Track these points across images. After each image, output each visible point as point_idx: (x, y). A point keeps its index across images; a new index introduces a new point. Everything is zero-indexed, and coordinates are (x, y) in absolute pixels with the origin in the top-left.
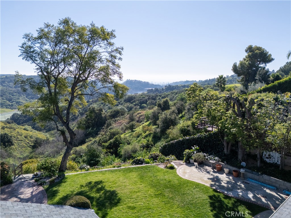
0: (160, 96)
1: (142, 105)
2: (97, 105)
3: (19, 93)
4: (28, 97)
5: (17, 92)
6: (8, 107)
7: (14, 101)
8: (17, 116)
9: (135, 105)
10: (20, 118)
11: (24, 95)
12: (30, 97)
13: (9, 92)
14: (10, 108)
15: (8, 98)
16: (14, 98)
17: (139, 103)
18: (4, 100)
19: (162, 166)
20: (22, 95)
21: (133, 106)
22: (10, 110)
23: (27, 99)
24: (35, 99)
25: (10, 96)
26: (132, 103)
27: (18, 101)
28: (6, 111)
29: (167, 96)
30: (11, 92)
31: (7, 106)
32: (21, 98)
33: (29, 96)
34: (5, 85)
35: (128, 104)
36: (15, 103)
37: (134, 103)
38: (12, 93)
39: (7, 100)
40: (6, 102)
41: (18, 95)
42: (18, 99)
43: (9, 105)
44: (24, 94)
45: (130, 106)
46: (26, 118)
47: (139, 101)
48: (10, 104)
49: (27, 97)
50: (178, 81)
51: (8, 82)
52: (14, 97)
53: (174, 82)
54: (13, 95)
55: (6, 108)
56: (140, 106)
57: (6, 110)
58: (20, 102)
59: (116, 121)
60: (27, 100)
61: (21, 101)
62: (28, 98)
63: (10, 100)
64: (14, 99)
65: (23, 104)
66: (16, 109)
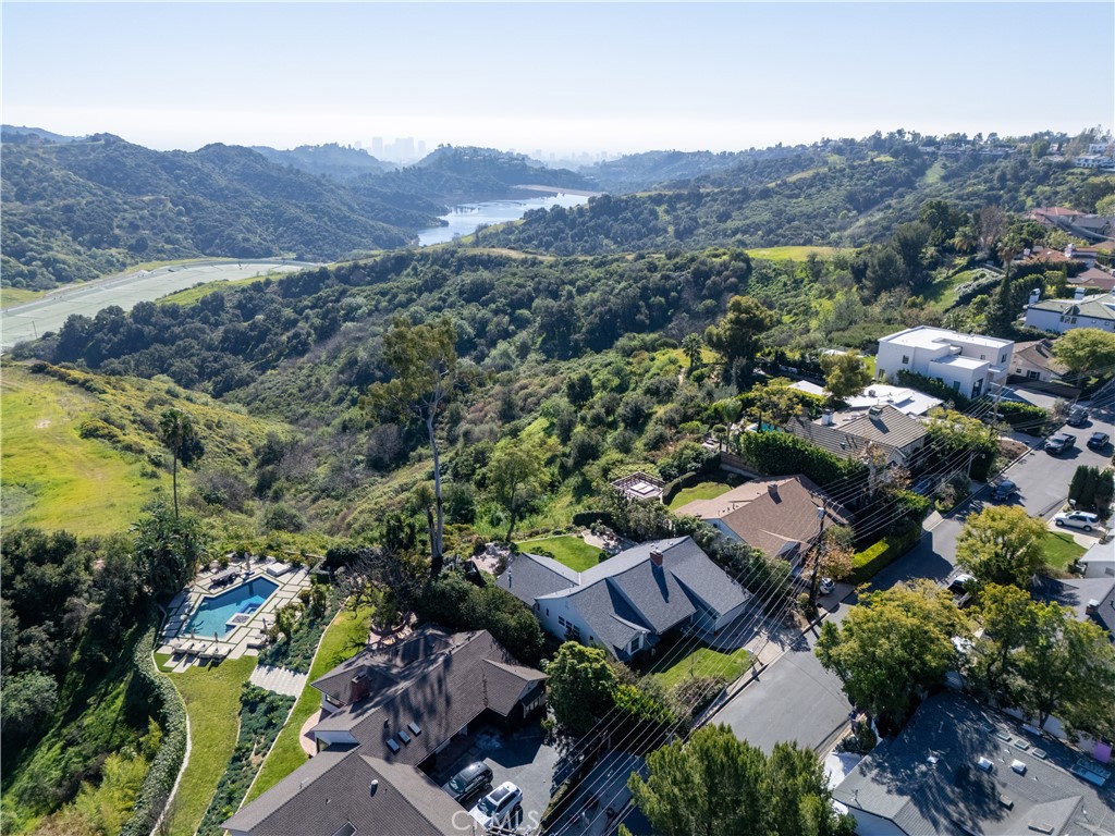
0: (572, 283)
1: (518, 312)
2: (365, 297)
3: (43, 225)
4: (80, 239)
5: (37, 220)
6: (19, 282)
7: (35, 259)
8: (83, 328)
9: (496, 312)
10: (99, 335)
11: (63, 232)
12: (87, 237)
14: (28, 286)
15: (8, 246)
16: (32, 246)
17: (508, 305)
19: (575, 536)
20: (58, 232)
21: (489, 315)
22: (26, 291)
23: (79, 248)
24: (105, 245)
25: (16, 240)
26: (485, 304)
27: (49, 258)
28: (17, 300)
29: (593, 285)
30: (14, 222)
31: (14, 277)
32: (55, 244)
33: (82, 235)
35: (471, 309)
36: (39, 263)
37: (493, 306)
38: (21, 226)
39: (10, 256)
40: (8, 261)
41: (42, 230)
42: (49, 248)
43: (21, 274)
44: (63, 228)
45: (480, 315)
46: (119, 336)
47: (506, 298)
48: (22, 271)
49: (75, 239)
50: (642, 152)
52: (31, 242)
53: (625, 157)
54: (25, 235)
55: (14, 285)
56: (510, 315)
57: (15, 296)
58: (56, 261)
59: (467, 402)
60: (78, 253)
61: (61, 256)
62: (80, 243)
63: (18, 255)
64: (32, 250)
65: (69, 267)
66: (47, 288)
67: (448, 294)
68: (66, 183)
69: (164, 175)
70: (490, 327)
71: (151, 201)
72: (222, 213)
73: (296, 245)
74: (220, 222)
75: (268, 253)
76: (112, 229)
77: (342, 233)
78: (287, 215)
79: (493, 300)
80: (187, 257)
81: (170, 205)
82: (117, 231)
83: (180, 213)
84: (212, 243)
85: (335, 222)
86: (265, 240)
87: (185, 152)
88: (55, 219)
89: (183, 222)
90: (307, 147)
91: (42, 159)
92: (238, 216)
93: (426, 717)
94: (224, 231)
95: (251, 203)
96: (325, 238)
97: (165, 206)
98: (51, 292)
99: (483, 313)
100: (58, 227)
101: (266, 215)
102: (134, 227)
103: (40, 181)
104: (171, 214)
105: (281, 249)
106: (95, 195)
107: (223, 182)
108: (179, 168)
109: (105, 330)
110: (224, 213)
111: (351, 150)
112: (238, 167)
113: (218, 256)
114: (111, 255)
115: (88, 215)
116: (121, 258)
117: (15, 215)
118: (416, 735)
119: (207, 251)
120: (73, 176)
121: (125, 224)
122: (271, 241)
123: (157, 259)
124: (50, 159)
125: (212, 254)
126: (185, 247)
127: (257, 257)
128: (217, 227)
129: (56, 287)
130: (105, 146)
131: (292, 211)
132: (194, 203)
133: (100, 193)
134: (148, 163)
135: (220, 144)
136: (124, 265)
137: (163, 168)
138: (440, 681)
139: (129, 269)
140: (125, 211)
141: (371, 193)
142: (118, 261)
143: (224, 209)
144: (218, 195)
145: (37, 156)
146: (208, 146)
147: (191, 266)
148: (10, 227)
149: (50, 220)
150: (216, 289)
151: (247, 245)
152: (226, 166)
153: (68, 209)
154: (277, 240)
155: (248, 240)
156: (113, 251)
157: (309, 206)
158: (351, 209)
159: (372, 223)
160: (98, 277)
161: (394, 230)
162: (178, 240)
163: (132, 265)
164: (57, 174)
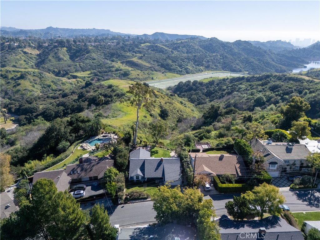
3: (188, 60)
5: (187, 58)
7: (183, 67)
8: (182, 85)
10: (183, 87)
12: (197, 63)
13: (181, 58)
14: (180, 74)
18: (176, 66)
24: (200, 66)
25: (181, 63)
26: (274, 92)
31: (178, 71)
34: (180, 50)
37: (277, 93)
38: (183, 59)
39: (178, 66)
40: (178, 68)
42: (187, 65)
44: (192, 61)
46: (188, 88)
48: (180, 70)
49: (194, 63)
51: (182, 47)
52: (184, 63)
55: (177, 73)
56: (282, 97)
57: (176, 76)
58: (187, 68)
60: (193, 67)
61: (189, 67)
62: (195, 65)
63: (180, 66)
64: (183, 65)
65: (190, 70)
66: (183, 75)
67: (266, 88)
68: (197, 50)
69: (222, 48)
70: (273, 100)
71: (215, 55)
72: (231, 59)
73: (250, 70)
74: (230, 62)
75: (240, 71)
76: (203, 62)
77: (265, 67)
78: (250, 61)
79: (278, 91)
80: (219, 70)
81: (219, 56)
82: (204, 62)
83: (221, 59)
84: (226, 67)
85: (265, 64)
86: (241, 68)
87: (230, 42)
88: (191, 58)
89: (221, 61)
90: (271, 41)
91: (195, 43)
92: (236, 60)
93: (83, 171)
94: (230, 64)
95: (241, 57)
96: (259, 68)
97: (218, 57)
98: (184, 76)
99: (273, 95)
100: (191, 60)
101: (244, 60)
102: (208, 61)
103: (192, 49)
104: (218, 59)
105: (245, 70)
106: (203, 53)
107: (236, 51)
108: (226, 47)
109: (185, 86)
110: (232, 59)
111: (285, 42)
112: (243, 47)
113: (227, 71)
114: (200, 68)
115: (199, 58)
116: (202, 69)
117: (183, 57)
118: (78, 173)
119: (224, 69)
120: (200, 48)
121: (207, 61)
122: (243, 68)
123: (211, 70)
124: (197, 44)
125: (225, 70)
126: (219, 68)
127: (237, 72)
128: (229, 63)
129: (185, 75)
130: (210, 41)
131: (252, 60)
132: (226, 56)
133: (204, 52)
134: (219, 45)
135: (240, 40)
136: (202, 71)
137: (222, 47)
138: (93, 166)
139: (203, 72)
140: (208, 57)
141: (283, 56)
142: (201, 70)
143: (233, 58)
144: (233, 54)
145: (194, 43)
146: (237, 41)
147: (218, 73)
148: (181, 60)
149: (190, 58)
150: (214, 79)
151: (235, 68)
152: (240, 47)
153: (195, 56)
154: (245, 68)
155: (236, 67)
156: (201, 67)
157: (258, 59)
158: (273, 61)
159: (277, 65)
160: (195, 73)
161: (284, 68)
162: (218, 66)
163: (204, 71)
164: (196, 47)
